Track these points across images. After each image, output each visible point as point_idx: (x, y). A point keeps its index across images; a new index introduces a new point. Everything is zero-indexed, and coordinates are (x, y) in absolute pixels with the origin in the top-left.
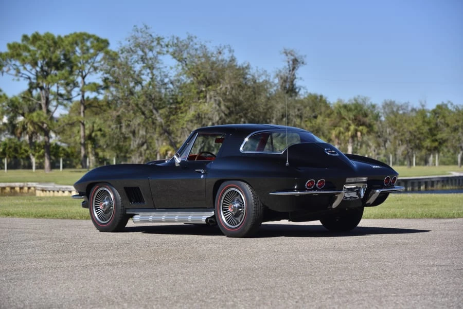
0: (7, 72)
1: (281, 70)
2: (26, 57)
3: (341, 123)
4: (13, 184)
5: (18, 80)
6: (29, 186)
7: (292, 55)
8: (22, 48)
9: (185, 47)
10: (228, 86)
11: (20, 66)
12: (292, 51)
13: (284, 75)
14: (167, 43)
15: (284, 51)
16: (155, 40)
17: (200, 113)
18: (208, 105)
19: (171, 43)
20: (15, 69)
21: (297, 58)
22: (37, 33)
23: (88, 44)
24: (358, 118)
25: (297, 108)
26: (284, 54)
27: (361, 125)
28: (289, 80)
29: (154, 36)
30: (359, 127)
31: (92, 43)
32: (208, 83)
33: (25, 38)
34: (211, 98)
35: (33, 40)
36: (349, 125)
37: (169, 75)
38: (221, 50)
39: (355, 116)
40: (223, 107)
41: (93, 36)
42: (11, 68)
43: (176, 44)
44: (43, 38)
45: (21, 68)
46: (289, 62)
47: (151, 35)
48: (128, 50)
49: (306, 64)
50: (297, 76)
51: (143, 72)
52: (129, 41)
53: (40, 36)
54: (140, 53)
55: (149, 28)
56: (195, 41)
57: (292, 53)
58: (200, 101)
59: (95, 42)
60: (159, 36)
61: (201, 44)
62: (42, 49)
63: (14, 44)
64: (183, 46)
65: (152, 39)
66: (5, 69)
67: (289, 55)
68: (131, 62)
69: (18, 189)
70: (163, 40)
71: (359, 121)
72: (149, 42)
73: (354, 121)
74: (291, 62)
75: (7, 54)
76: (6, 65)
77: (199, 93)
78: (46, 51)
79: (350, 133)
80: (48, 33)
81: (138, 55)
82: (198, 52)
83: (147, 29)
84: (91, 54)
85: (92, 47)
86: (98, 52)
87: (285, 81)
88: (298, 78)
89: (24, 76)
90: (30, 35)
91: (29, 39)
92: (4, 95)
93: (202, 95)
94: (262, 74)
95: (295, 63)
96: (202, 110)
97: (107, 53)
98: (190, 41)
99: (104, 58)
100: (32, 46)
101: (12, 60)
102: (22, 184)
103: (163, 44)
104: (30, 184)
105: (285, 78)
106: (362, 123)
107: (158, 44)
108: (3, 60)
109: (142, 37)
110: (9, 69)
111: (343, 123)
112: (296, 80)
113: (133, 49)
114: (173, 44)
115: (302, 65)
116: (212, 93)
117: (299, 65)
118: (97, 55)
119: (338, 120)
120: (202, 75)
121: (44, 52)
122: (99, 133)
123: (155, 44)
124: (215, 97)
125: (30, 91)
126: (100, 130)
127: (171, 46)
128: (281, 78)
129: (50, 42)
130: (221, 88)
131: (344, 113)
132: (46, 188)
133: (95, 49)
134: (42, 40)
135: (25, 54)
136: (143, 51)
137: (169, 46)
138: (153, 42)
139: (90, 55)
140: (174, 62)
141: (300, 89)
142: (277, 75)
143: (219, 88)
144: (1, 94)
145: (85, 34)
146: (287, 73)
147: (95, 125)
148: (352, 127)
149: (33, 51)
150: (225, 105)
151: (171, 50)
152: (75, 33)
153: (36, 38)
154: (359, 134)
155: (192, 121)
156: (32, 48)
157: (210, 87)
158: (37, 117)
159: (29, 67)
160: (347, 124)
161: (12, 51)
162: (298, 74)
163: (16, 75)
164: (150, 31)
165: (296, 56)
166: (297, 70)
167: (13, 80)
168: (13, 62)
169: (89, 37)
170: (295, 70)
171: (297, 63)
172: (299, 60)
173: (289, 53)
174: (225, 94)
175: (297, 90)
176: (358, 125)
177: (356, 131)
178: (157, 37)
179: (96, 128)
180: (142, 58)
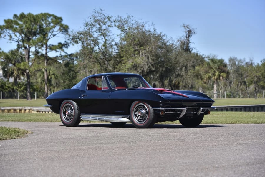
0: (4, 37)
1: (181, 37)
2: (16, 28)
3: (210, 71)
4: (15, 108)
5: (11, 42)
6: (25, 109)
7: (188, 28)
8: (14, 23)
9: (126, 22)
10: (153, 47)
11: (12, 34)
12: (188, 25)
13: (183, 40)
14: (114, 20)
15: (183, 25)
16: (107, 18)
17: (136, 64)
18: (141, 58)
19: (117, 20)
20: (9, 36)
21: (191, 30)
22: (23, 13)
23: (50, 20)
24: (220, 68)
25: (192, 61)
26: (183, 28)
27: (222, 72)
28: (186, 43)
29: (106, 15)
30: (221, 73)
31: (52, 19)
32: (141, 45)
33: (15, 16)
34: (142, 54)
35: (21, 17)
36: (215, 72)
37: (115, 40)
38: (143, 24)
39: (218, 66)
40: (150, 60)
41: (53, 15)
42: (6, 35)
43: (120, 20)
44: (27, 16)
45: (13, 35)
46: (186, 32)
47: (104, 15)
48: (91, 24)
49: (196, 34)
50: (191, 41)
51: (99, 38)
52: (91, 18)
53: (25, 15)
54: (98, 26)
55: (103, 11)
56: (132, 18)
57: (189, 27)
58: (135, 56)
59: (54, 19)
60: (109, 16)
61: (135, 21)
62: (27, 23)
63: (8, 20)
64: (124, 22)
65: (105, 18)
66: (2, 35)
67: (186, 28)
68: (91, 31)
69: (18, 111)
70: (112, 18)
71: (221, 70)
72: (103, 19)
73: (218, 70)
74: (187, 33)
75: (4, 26)
76: (3, 33)
77: (135, 51)
78: (29, 25)
79: (215, 77)
80: (30, 13)
81: (97, 27)
82: (134, 26)
83: (101, 11)
84: (52, 26)
85: (52, 22)
86: (56, 25)
87: (184, 44)
88: (191, 42)
89: (14, 40)
90: (18, 15)
91: (18, 17)
92: (3, 52)
93: (136, 53)
94: (170, 40)
95: (190, 33)
96: (137, 62)
97: (62, 26)
98: (129, 19)
99: (60, 29)
100: (20, 21)
101: (7, 30)
102: (21, 108)
103: (112, 20)
104: (26, 108)
105: (184, 42)
106: (223, 71)
107: (109, 20)
108: (2, 30)
109: (98, 16)
110: (5, 36)
111: (211, 71)
112: (190, 44)
113: (93, 23)
114: (118, 21)
115: (194, 34)
116: (143, 51)
117: (192, 34)
118: (54, 27)
119: (208, 69)
120: (137, 40)
121: (28, 25)
122: (53, 76)
123: (107, 20)
124: (145, 54)
125: (18, 50)
126: (54, 74)
127: (117, 22)
128: (181, 42)
129: (32, 19)
130: (149, 48)
131: (212, 64)
132: (40, 110)
133: (54, 24)
134: (26, 18)
135: (15, 26)
136: (99, 25)
137: (116, 22)
138: (105, 19)
139: (50, 27)
140: (119, 32)
141: (192, 49)
142: (179, 41)
143: (147, 48)
144: (1, 51)
145: (48, 14)
146: (185, 39)
147: (51, 71)
148: (217, 74)
149: (21, 24)
150: (151, 59)
151: (117, 24)
152: (41, 14)
153: (22, 16)
154: (221, 78)
155: (131, 69)
156: (20, 22)
157: (142, 48)
158: (23, 66)
159: (18, 34)
160: (213, 71)
161: (7, 24)
162: (191, 40)
163: (10, 39)
164: (103, 13)
165: (191, 28)
166: (191, 37)
167: (8, 42)
168: (8, 31)
169: (50, 15)
170: (190, 37)
171: (191, 33)
172: (192, 31)
173: (186, 27)
174: (151, 52)
175: (191, 50)
176: (221, 72)
177: (219, 76)
178: (108, 16)
179: (51, 73)
180: (99, 29)
